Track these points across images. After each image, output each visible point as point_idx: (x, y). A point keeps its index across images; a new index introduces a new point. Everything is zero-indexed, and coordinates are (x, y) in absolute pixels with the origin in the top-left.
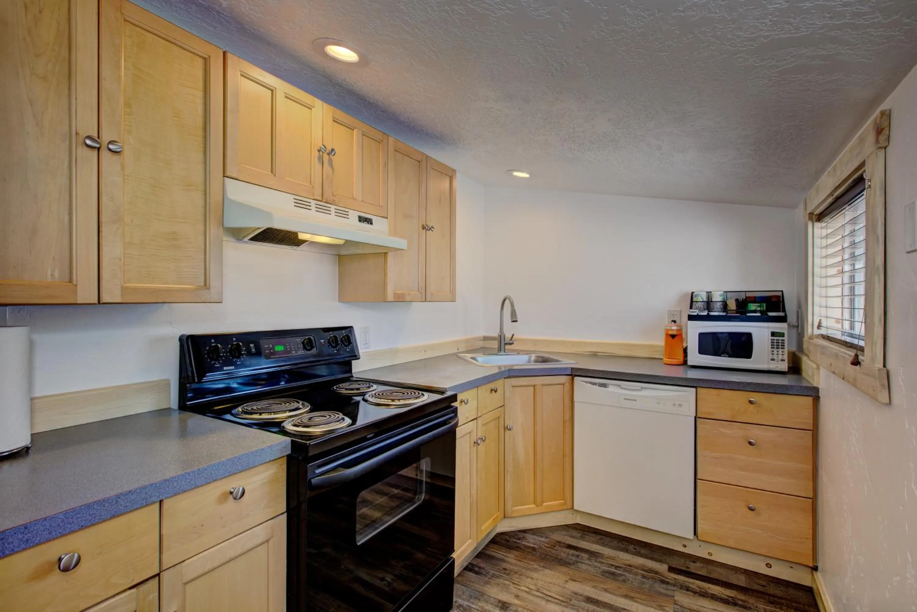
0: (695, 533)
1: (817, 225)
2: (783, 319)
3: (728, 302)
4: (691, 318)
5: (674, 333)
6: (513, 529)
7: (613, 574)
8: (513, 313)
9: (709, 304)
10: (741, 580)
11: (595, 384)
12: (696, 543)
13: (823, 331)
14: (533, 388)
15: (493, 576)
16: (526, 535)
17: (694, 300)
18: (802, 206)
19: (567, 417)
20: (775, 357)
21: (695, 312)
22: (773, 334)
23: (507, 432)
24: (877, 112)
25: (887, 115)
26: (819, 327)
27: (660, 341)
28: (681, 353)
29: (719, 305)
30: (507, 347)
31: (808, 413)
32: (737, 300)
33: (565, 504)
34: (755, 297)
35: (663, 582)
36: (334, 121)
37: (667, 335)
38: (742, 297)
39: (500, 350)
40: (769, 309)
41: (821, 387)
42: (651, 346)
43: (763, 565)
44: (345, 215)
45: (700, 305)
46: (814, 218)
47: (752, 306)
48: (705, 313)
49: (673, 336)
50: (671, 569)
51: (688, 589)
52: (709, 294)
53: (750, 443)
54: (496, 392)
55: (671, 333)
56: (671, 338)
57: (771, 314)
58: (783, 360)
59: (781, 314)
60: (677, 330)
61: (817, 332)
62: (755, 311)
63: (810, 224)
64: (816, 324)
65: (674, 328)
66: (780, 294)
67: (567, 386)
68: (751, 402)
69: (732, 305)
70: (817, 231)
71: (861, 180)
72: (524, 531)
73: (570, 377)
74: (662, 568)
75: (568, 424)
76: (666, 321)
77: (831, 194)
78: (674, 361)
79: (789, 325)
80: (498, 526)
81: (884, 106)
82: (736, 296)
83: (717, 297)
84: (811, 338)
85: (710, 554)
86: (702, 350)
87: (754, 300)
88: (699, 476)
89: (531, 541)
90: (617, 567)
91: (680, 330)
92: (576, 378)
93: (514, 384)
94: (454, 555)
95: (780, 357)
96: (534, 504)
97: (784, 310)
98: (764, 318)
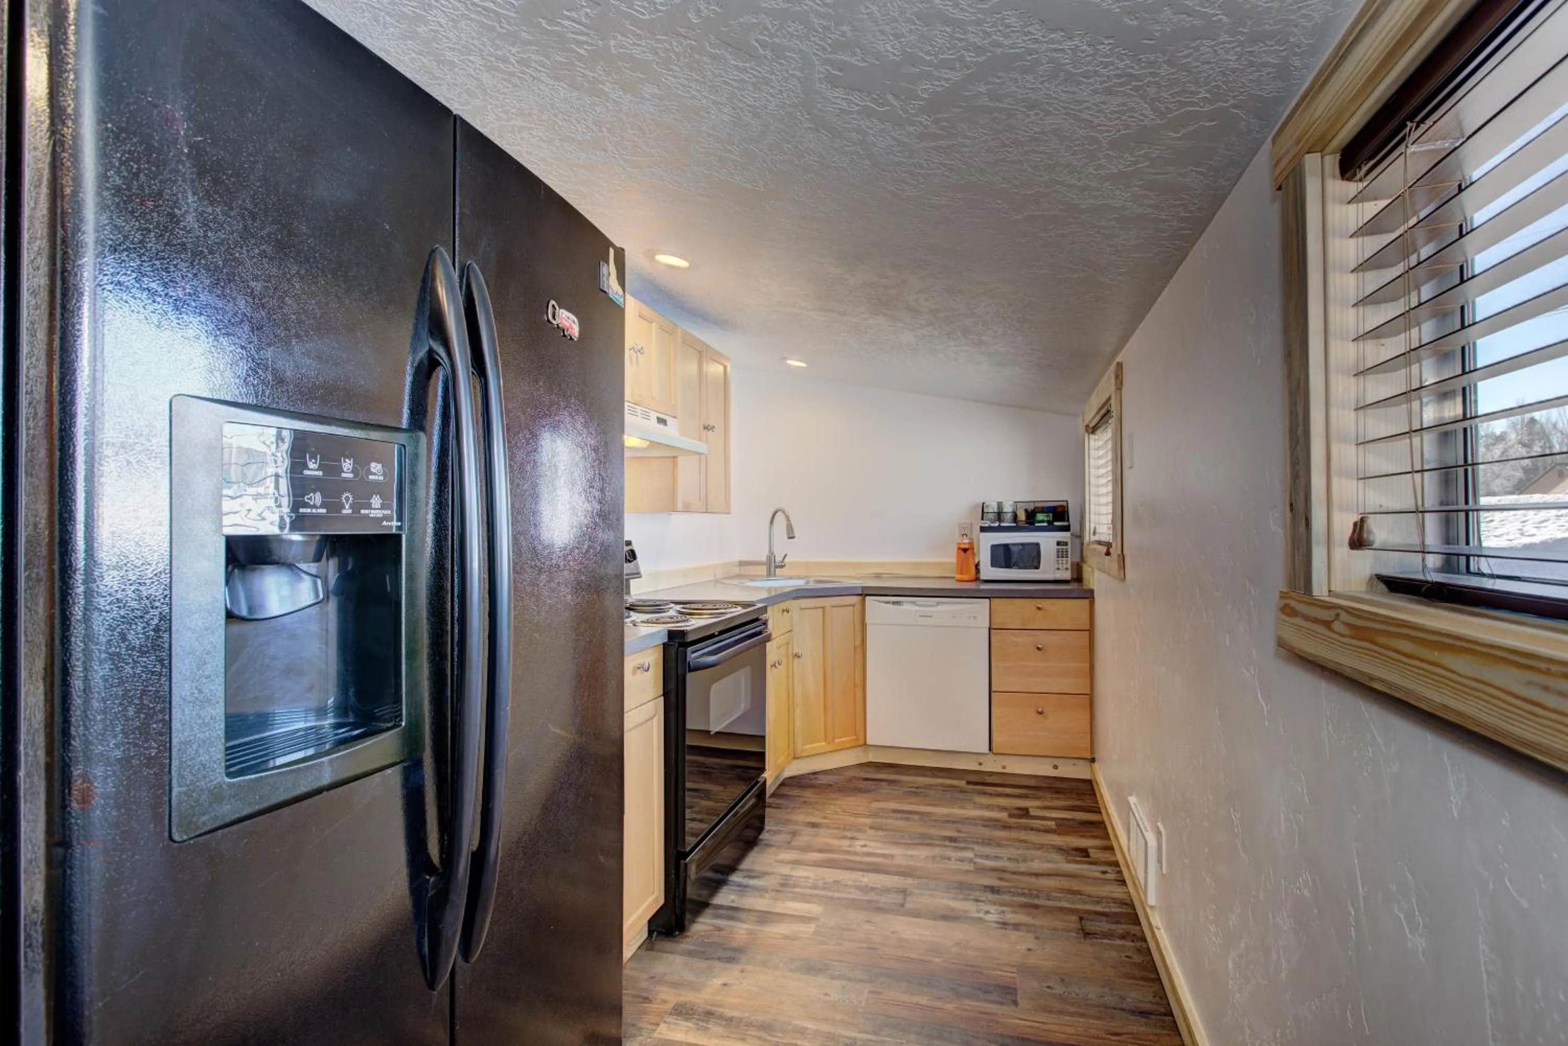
0: (990, 749)
1: (1092, 436)
2: (1067, 529)
3: (1018, 513)
4: (983, 529)
5: (967, 546)
6: (800, 773)
7: (915, 793)
8: (790, 529)
9: (999, 515)
10: (1033, 783)
11: (888, 603)
12: (991, 757)
13: (1097, 538)
14: (820, 611)
15: (794, 808)
16: (818, 776)
17: (985, 510)
18: (1081, 419)
19: (858, 642)
20: (1060, 566)
21: (987, 524)
22: (1058, 544)
23: (796, 660)
24: (1114, 364)
25: (1120, 366)
26: (1094, 533)
27: (951, 558)
28: (973, 568)
29: (1009, 516)
30: (778, 571)
31: (1085, 615)
32: (1026, 510)
33: (857, 740)
34: (1043, 508)
35: (962, 792)
36: (640, 316)
37: (959, 548)
38: (1031, 507)
39: (769, 574)
40: (1055, 519)
41: (1095, 589)
42: (940, 564)
43: (1051, 768)
44: (646, 417)
45: (991, 516)
46: (1090, 430)
47: (1040, 517)
48: (996, 524)
49: (965, 550)
50: (968, 783)
51: (985, 793)
52: (1000, 505)
53: (1038, 649)
54: (788, 612)
55: (963, 546)
56: (962, 553)
57: (1056, 524)
58: (1067, 569)
59: (1066, 524)
60: (969, 543)
61: (1093, 538)
62: (1043, 521)
63: (1086, 436)
64: (1092, 531)
65: (966, 541)
66: (1065, 504)
67: (858, 606)
68: (1039, 608)
69: (1022, 516)
70: (1092, 443)
71: (1108, 412)
72: (815, 773)
73: (860, 598)
74: (962, 783)
75: (859, 650)
76: (957, 534)
77: (1098, 413)
78: (966, 577)
79: (1072, 535)
80: (786, 769)
81: (1119, 359)
82: (1026, 506)
83: (1008, 508)
84: (1089, 544)
85: (1004, 767)
86: (995, 563)
87: (1043, 510)
88: (994, 689)
89: (824, 779)
90: (917, 788)
91: (971, 544)
92: (868, 598)
93: (803, 606)
94: (766, 775)
95: (1065, 566)
96: (825, 741)
97: (1068, 521)
98: (1050, 528)
